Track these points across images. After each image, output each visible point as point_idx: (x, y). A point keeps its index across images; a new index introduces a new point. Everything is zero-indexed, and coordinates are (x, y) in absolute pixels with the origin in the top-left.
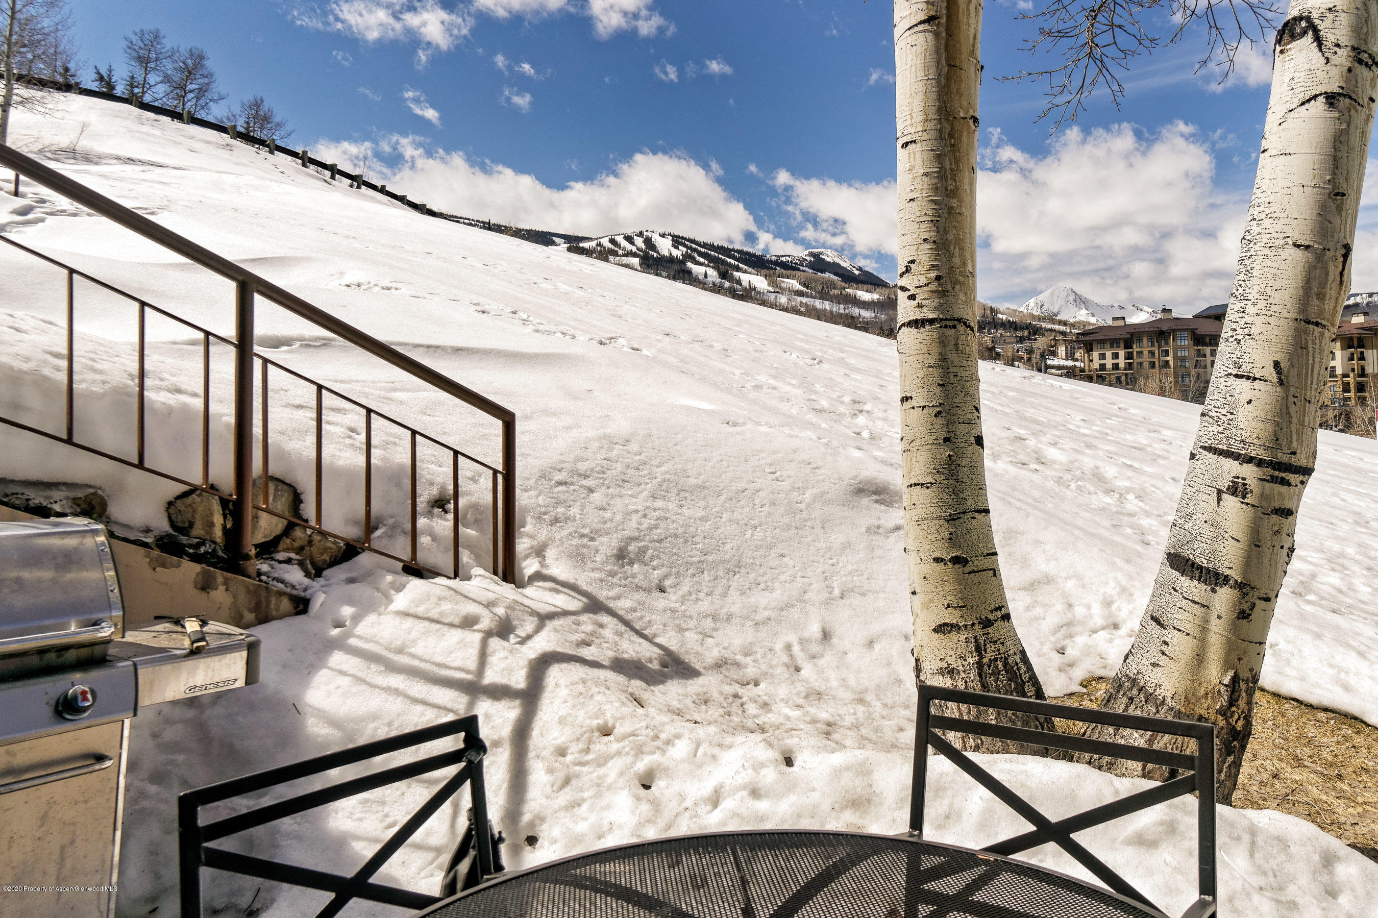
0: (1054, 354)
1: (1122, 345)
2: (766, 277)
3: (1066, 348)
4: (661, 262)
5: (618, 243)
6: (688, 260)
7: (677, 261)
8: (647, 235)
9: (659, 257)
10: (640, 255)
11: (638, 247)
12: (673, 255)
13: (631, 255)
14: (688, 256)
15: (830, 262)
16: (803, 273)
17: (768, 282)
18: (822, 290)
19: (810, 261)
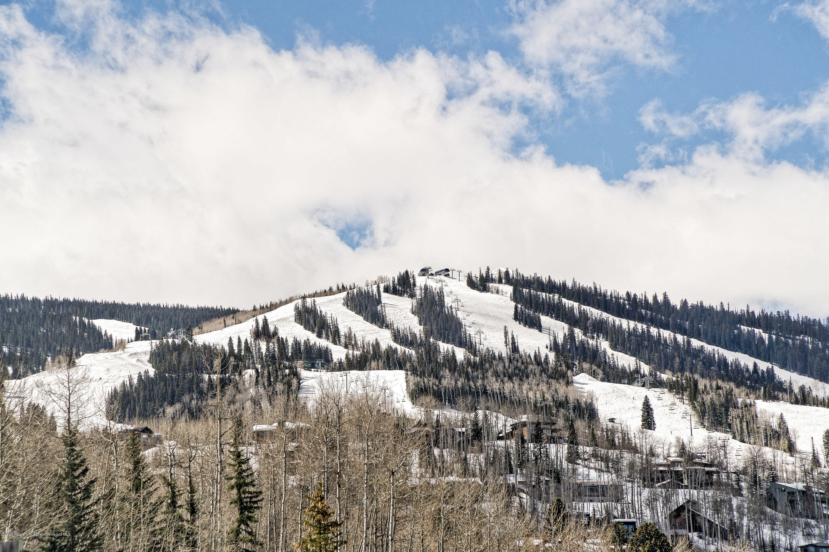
4: (483, 379)
5: (329, 321)
6: (577, 363)
7: (537, 371)
8: (426, 286)
9: (475, 363)
10: (409, 358)
11: (399, 331)
12: (521, 349)
13: (378, 360)
14: (577, 348)
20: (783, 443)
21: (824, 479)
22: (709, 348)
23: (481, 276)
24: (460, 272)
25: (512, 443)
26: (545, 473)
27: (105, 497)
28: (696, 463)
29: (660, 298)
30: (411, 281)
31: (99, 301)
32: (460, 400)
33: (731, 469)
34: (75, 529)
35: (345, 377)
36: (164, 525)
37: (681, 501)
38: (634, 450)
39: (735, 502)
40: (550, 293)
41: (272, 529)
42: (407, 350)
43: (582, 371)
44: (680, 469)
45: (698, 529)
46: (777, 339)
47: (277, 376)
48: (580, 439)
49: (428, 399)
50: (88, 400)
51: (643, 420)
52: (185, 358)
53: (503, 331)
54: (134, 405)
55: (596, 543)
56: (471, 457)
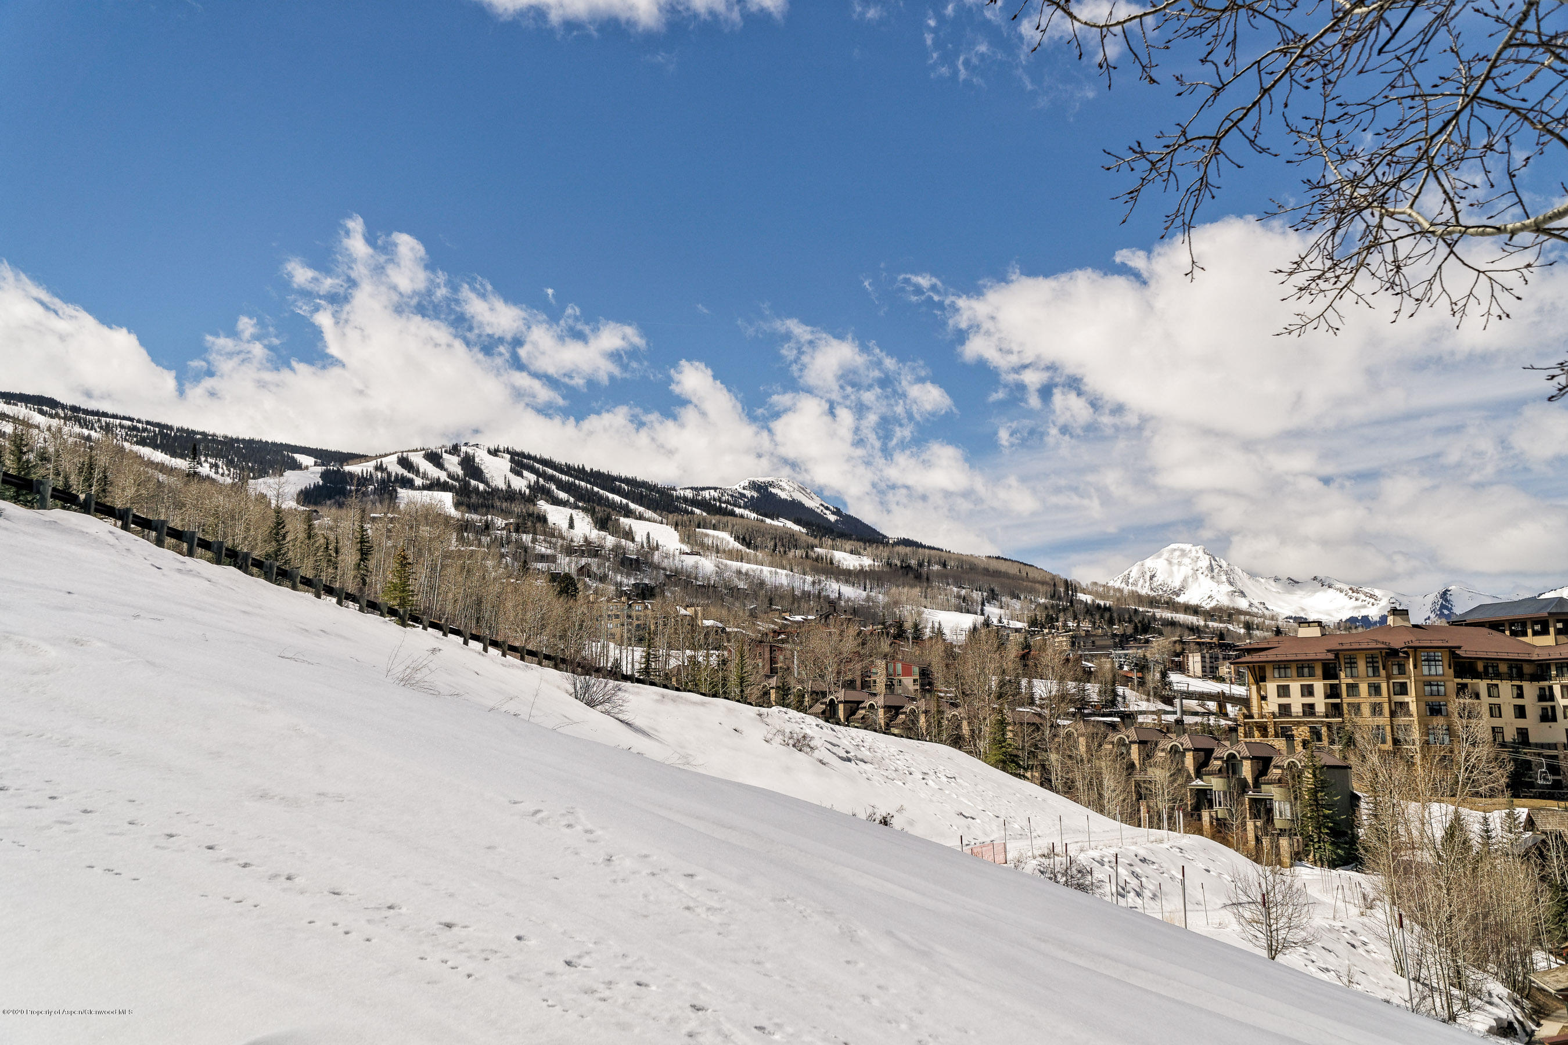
0: (1181, 668)
1: (1319, 671)
2: (676, 526)
3: (1203, 657)
4: (492, 500)
5: (415, 465)
6: (539, 495)
7: (520, 498)
8: (466, 452)
9: (488, 492)
10: (455, 487)
11: (450, 473)
12: (512, 487)
13: (438, 487)
14: (540, 488)
15: (786, 500)
16: (741, 520)
17: (680, 535)
18: (774, 550)
19: (752, 497)
20: (630, 537)
21: (645, 554)
22: (601, 492)
23: (495, 449)
24: (484, 446)
25: (505, 532)
26: (520, 548)
27: (292, 540)
28: (592, 546)
29: (581, 467)
30: (459, 448)
32: (480, 510)
33: (607, 549)
34: (277, 554)
35: (421, 494)
36: (321, 557)
37: (583, 564)
38: (563, 538)
39: (607, 564)
40: (528, 460)
41: (377, 566)
42: (454, 483)
43: (541, 499)
44: (584, 548)
45: (589, 576)
47: (385, 491)
48: (538, 532)
49: (464, 508)
50: (288, 492)
51: (569, 525)
52: (338, 478)
53: (504, 477)
54: (310, 498)
55: (541, 583)
56: (483, 538)
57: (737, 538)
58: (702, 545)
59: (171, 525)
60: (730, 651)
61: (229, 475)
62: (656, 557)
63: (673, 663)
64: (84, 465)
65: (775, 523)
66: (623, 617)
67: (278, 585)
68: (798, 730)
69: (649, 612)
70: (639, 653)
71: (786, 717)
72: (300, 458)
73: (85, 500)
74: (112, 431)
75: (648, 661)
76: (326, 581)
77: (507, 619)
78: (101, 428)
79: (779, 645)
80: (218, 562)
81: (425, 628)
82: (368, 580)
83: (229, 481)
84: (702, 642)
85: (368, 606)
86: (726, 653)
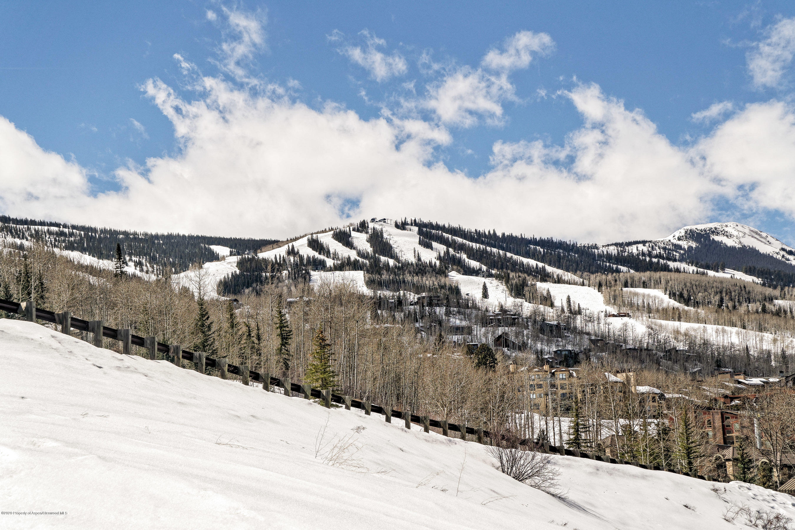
2: (600, 287)
4: (403, 275)
5: (325, 246)
6: (450, 266)
7: (431, 271)
8: (374, 228)
9: (399, 267)
10: (365, 265)
11: (360, 251)
12: (422, 259)
13: (350, 266)
14: (450, 259)
15: (733, 248)
16: (676, 275)
17: (604, 297)
18: (720, 306)
19: (690, 248)
20: (549, 302)
21: (566, 319)
22: (515, 257)
23: (402, 222)
24: (391, 220)
25: (417, 307)
26: (434, 321)
27: (217, 331)
28: (508, 314)
29: (492, 232)
30: (366, 225)
31: (213, 236)
32: (391, 286)
33: (524, 316)
34: (205, 345)
35: (333, 275)
36: (245, 345)
37: (500, 333)
38: (478, 309)
39: (525, 332)
40: (437, 230)
41: (297, 349)
42: (364, 261)
43: (453, 270)
44: (500, 317)
45: (507, 346)
46: (547, 251)
47: (299, 274)
48: (452, 304)
49: (375, 285)
50: (208, 284)
51: (483, 294)
52: (253, 265)
53: (413, 250)
54: (230, 288)
55: (458, 355)
56: (397, 314)
57: (672, 295)
58: (631, 305)
59: (106, 325)
60: (671, 419)
61: (153, 272)
62: (579, 322)
63: (605, 433)
64: (21, 274)
65: (720, 275)
66: (547, 387)
67: (208, 374)
68: (768, 510)
69: (574, 380)
70: (566, 423)
71: (751, 493)
72: (217, 249)
73: (26, 308)
74: (42, 238)
75: (577, 431)
76: (252, 367)
77: (427, 394)
78: (31, 236)
79: (735, 412)
80: (152, 357)
81: (348, 408)
82: (289, 363)
83: (153, 278)
84: (637, 409)
85: (292, 389)
86: (666, 421)
